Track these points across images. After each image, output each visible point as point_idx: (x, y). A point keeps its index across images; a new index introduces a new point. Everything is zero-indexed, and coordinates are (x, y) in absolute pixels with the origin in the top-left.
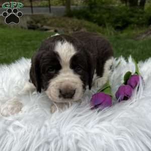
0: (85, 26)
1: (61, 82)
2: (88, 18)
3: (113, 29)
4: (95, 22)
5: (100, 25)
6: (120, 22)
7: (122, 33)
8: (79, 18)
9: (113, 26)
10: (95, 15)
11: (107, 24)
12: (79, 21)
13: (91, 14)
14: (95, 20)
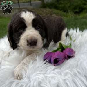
0: (55, 13)
1: (28, 36)
2: (56, 8)
3: (73, 13)
4: (61, 10)
5: (65, 11)
6: (78, 9)
7: (79, 16)
8: (50, 8)
9: (73, 12)
10: (60, 6)
11: (69, 11)
12: (51, 10)
13: (58, 5)
14: (60, 9)
